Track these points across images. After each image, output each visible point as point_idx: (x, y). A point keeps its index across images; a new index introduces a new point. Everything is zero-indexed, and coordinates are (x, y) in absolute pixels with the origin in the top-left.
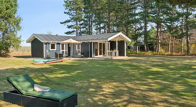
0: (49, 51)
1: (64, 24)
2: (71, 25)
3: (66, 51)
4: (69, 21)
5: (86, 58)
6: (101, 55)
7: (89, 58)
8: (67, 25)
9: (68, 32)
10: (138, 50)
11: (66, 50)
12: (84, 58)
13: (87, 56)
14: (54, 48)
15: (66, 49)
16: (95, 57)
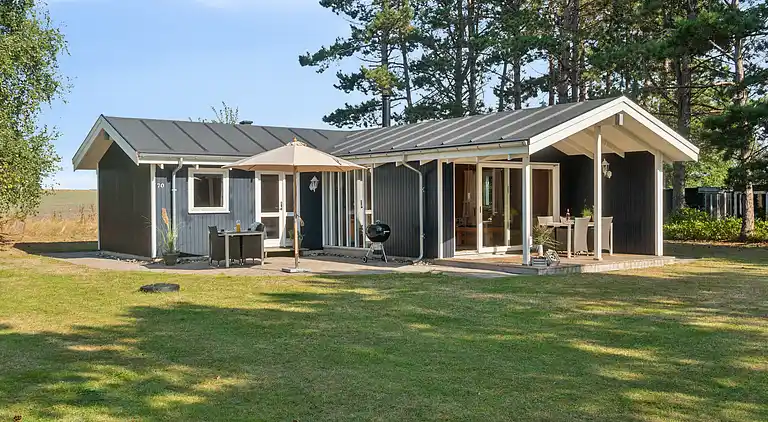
0: (186, 216)
1: (318, 68)
2: (358, 72)
3: (290, 221)
4: (344, 49)
5: (403, 263)
6: (500, 249)
7: (420, 267)
8: (339, 76)
9: (339, 112)
10: (750, 214)
11: (292, 214)
12: (391, 263)
13: (408, 254)
14: (218, 202)
15: (290, 208)
16: (453, 258)
